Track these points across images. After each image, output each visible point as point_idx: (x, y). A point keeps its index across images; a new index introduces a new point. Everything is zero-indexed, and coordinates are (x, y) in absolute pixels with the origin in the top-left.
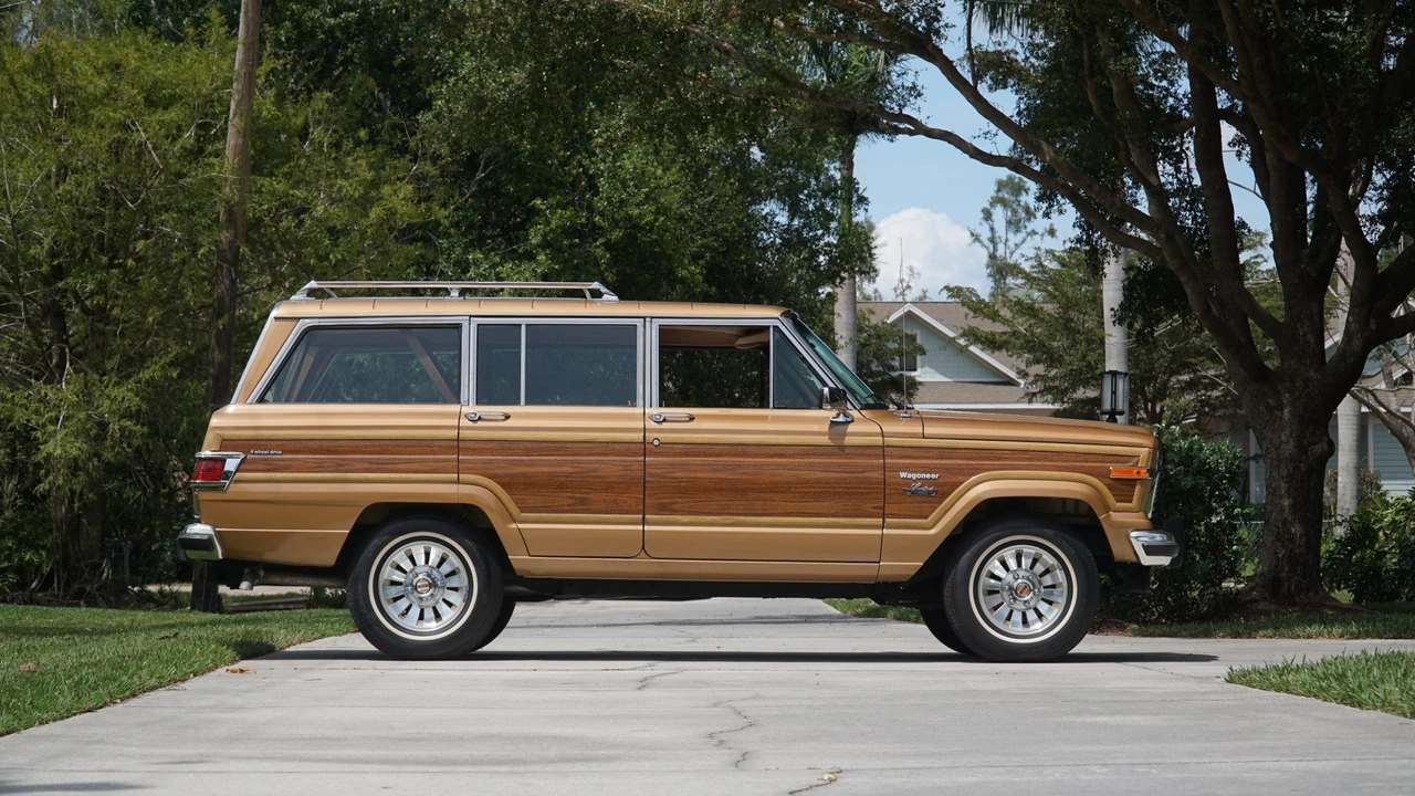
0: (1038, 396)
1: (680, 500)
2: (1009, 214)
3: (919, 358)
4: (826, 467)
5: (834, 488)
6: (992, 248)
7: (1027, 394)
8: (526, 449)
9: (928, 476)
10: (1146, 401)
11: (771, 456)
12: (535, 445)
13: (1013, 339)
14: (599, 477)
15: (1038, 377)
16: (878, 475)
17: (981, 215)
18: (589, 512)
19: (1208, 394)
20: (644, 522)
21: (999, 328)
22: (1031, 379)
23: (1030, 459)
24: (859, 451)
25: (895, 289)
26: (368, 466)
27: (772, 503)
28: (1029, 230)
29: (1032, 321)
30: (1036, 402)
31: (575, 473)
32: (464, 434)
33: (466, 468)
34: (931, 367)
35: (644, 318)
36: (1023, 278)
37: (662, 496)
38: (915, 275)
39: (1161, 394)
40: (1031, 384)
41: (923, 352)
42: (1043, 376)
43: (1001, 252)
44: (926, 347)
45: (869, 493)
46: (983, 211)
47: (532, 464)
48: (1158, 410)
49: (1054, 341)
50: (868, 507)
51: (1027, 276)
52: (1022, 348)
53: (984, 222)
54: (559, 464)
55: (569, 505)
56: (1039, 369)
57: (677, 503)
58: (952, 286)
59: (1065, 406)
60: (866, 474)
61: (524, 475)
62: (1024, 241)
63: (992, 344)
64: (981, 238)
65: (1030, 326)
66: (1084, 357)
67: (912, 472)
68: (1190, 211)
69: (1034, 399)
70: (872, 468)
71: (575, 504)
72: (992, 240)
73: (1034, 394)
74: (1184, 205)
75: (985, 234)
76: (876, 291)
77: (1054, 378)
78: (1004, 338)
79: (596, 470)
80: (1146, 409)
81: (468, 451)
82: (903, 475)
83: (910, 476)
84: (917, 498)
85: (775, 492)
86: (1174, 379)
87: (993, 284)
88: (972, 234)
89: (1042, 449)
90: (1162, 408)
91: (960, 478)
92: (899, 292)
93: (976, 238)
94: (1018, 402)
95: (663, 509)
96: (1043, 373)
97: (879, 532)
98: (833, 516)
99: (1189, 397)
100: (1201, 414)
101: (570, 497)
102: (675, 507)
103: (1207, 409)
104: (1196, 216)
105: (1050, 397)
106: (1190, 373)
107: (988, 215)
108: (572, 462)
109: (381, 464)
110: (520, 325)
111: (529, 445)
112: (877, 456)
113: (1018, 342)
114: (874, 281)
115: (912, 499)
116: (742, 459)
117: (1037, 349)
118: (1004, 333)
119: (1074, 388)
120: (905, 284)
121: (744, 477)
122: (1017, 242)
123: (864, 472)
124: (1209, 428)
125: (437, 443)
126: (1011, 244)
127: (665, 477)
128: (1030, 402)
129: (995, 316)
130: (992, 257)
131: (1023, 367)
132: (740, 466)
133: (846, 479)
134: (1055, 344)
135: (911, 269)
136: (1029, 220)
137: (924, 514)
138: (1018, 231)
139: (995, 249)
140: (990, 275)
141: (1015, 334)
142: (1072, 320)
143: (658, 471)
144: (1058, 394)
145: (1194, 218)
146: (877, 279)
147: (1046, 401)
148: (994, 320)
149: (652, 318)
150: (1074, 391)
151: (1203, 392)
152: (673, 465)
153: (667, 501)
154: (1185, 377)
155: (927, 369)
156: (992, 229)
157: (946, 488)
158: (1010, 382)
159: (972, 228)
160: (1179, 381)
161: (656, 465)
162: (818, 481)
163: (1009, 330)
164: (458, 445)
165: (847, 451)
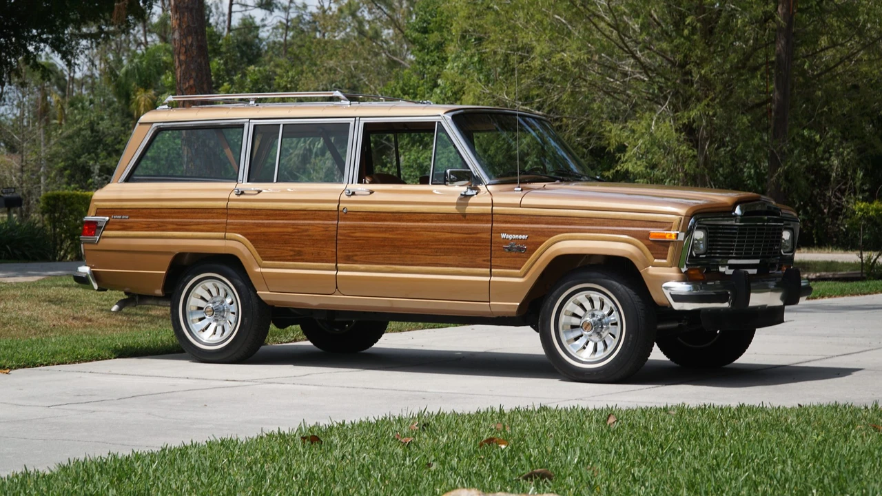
1: (358, 253)
4: (452, 231)
5: (457, 245)
8: (267, 215)
9: (520, 237)
11: (418, 221)
12: (272, 212)
14: (309, 235)
16: (486, 236)
18: (302, 260)
20: (337, 269)
23: (592, 225)
24: (475, 218)
26: (175, 227)
27: (418, 256)
31: (295, 232)
32: (231, 204)
33: (231, 229)
35: (355, 117)
37: (347, 250)
45: (480, 249)
47: (269, 226)
50: (479, 260)
54: (285, 226)
55: (291, 256)
57: (356, 255)
60: (478, 235)
61: (264, 234)
67: (509, 233)
70: (483, 231)
71: (295, 255)
79: (307, 230)
81: (232, 215)
82: (503, 236)
83: (508, 236)
84: (513, 254)
85: (420, 248)
89: (601, 216)
91: (542, 239)
95: (348, 259)
97: (487, 279)
98: (457, 266)
101: (291, 250)
102: (356, 258)
108: (293, 224)
109: (182, 225)
110: (279, 125)
111: (269, 212)
112: (487, 222)
115: (509, 254)
116: (399, 223)
121: (400, 236)
123: (477, 233)
125: (215, 211)
127: (349, 236)
132: (397, 228)
133: (465, 238)
137: (517, 266)
143: (345, 232)
149: (360, 117)
152: (354, 227)
153: (350, 254)
157: (533, 246)
161: (345, 227)
162: (447, 240)
164: (227, 212)
165: (467, 217)
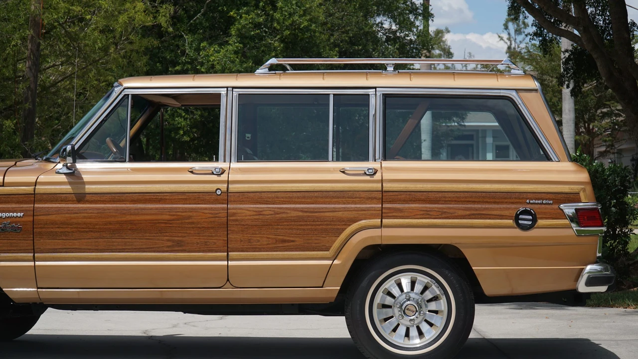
2: (516, 26)
6: (509, 43)
10: (585, 122)
17: (503, 27)
19: (617, 119)
28: (526, 33)
39: (592, 119)
43: (514, 45)
46: (503, 24)
48: (591, 127)
53: (505, 31)
62: (524, 39)
64: (504, 38)
68: (601, 16)
72: (509, 39)
74: (598, 12)
75: (505, 36)
80: (585, 128)
86: (599, 111)
88: (499, 37)
90: (593, 126)
93: (502, 39)
99: (607, 121)
100: (613, 129)
103: (617, 127)
104: (605, 19)
106: (607, 108)
107: (506, 27)
122: (521, 40)
124: (618, 136)
126: (518, 41)
130: (509, 48)
135: (470, 53)
136: (525, 28)
138: (520, 34)
139: (511, 44)
140: (509, 57)
145: (604, 20)
151: (614, 118)
154: (605, 110)
156: (509, 34)
159: (499, 34)
160: (602, 112)
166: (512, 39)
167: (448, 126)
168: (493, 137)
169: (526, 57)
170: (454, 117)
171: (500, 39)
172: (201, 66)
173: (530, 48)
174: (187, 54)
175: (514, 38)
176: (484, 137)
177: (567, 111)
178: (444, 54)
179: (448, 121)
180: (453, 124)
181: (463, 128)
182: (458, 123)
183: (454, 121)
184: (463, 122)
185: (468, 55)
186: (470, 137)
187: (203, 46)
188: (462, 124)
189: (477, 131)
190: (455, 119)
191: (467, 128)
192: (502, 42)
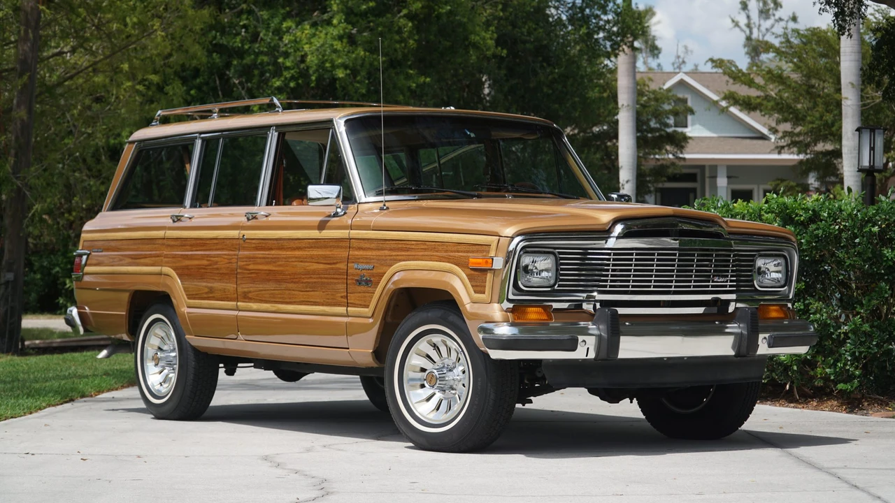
0: (786, 148)
2: (761, 4)
3: (690, 118)
6: (748, 32)
7: (777, 147)
13: (765, 102)
15: (786, 134)
17: (740, 6)
21: (753, 93)
22: (780, 134)
25: (673, 64)
28: (777, 17)
29: (781, 87)
30: (785, 153)
34: (700, 124)
36: (773, 52)
38: (689, 53)
40: (781, 138)
41: (692, 112)
42: (790, 133)
43: (755, 35)
44: (695, 109)
46: (741, 3)
49: (799, 103)
51: (778, 51)
52: (773, 109)
53: (742, 12)
56: (787, 127)
58: (715, 58)
59: (808, 156)
62: (773, 26)
63: (748, 105)
64: (740, 24)
65: (780, 91)
66: (821, 117)
69: (783, 151)
72: (748, 26)
73: (783, 147)
75: (743, 20)
76: (659, 65)
77: (799, 134)
78: (758, 101)
87: (749, 60)
88: (733, 21)
92: (676, 66)
93: (736, 24)
94: (770, 153)
96: (790, 130)
105: (795, 149)
107: (745, 7)
113: (770, 104)
114: (658, 57)
117: (784, 110)
118: (758, 97)
119: (815, 142)
120: (681, 60)
122: (768, 26)
126: (763, 29)
128: (779, 153)
129: (751, 83)
130: (749, 39)
131: (774, 125)
134: (799, 106)
135: (686, 47)
136: (776, 9)
138: (767, 18)
139: (751, 32)
140: (747, 53)
141: (767, 98)
142: (813, 86)
144: (802, 147)
146: (660, 56)
147: (793, 153)
148: (750, 86)
150: (815, 145)
155: (697, 126)
156: (748, 17)
158: (763, 137)
159: (733, 16)
163: (762, 94)
166: (753, 26)
167: (658, 160)
168: (728, 177)
169: (784, 50)
170: (667, 144)
171: (734, 24)
172: (285, 59)
173: (789, 36)
174: (262, 39)
175: (757, 24)
176: (714, 177)
177: (850, 134)
178: (646, 47)
179: (657, 151)
180: (666, 157)
181: (682, 163)
182: (674, 155)
183: (667, 152)
184: (682, 153)
185: (683, 49)
186: (691, 177)
187: (286, 28)
188: (681, 156)
189: (702, 168)
190: (668, 148)
191: (688, 163)
192: (737, 29)
